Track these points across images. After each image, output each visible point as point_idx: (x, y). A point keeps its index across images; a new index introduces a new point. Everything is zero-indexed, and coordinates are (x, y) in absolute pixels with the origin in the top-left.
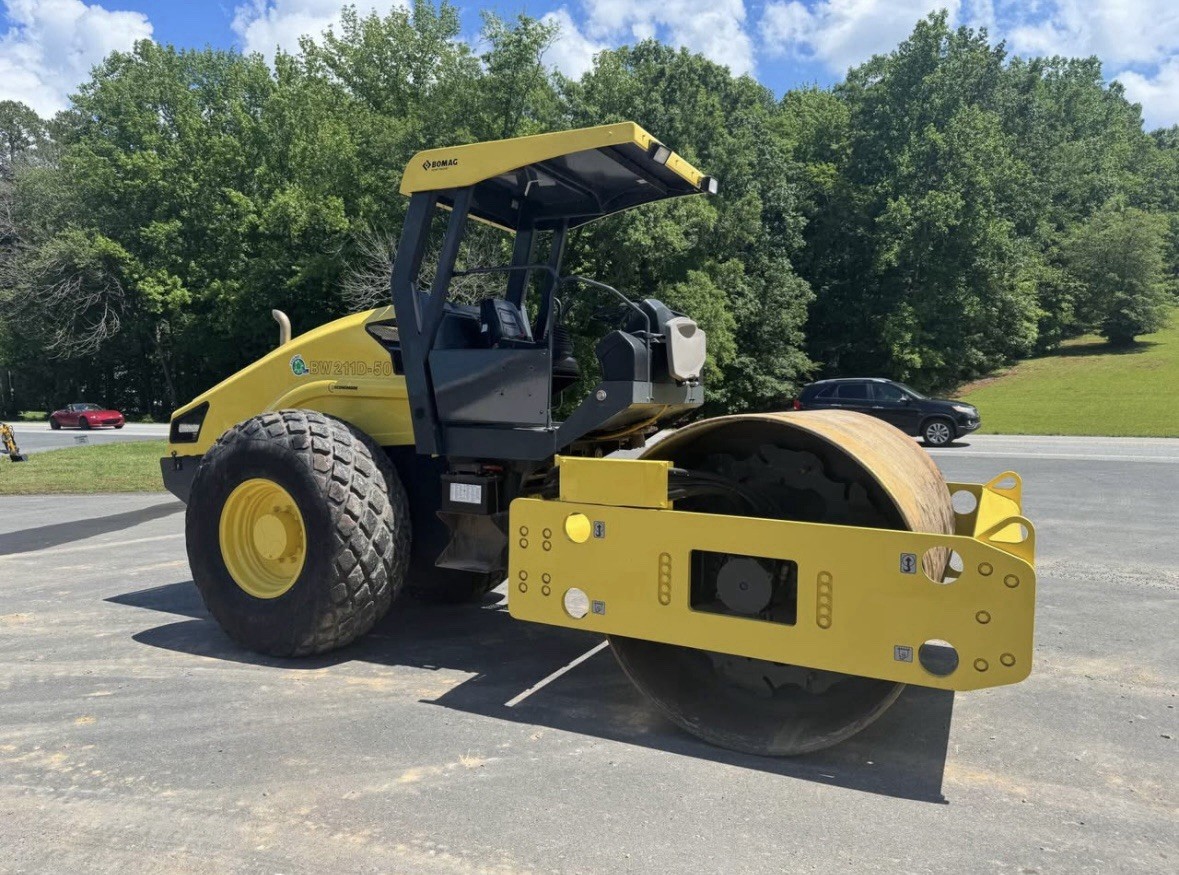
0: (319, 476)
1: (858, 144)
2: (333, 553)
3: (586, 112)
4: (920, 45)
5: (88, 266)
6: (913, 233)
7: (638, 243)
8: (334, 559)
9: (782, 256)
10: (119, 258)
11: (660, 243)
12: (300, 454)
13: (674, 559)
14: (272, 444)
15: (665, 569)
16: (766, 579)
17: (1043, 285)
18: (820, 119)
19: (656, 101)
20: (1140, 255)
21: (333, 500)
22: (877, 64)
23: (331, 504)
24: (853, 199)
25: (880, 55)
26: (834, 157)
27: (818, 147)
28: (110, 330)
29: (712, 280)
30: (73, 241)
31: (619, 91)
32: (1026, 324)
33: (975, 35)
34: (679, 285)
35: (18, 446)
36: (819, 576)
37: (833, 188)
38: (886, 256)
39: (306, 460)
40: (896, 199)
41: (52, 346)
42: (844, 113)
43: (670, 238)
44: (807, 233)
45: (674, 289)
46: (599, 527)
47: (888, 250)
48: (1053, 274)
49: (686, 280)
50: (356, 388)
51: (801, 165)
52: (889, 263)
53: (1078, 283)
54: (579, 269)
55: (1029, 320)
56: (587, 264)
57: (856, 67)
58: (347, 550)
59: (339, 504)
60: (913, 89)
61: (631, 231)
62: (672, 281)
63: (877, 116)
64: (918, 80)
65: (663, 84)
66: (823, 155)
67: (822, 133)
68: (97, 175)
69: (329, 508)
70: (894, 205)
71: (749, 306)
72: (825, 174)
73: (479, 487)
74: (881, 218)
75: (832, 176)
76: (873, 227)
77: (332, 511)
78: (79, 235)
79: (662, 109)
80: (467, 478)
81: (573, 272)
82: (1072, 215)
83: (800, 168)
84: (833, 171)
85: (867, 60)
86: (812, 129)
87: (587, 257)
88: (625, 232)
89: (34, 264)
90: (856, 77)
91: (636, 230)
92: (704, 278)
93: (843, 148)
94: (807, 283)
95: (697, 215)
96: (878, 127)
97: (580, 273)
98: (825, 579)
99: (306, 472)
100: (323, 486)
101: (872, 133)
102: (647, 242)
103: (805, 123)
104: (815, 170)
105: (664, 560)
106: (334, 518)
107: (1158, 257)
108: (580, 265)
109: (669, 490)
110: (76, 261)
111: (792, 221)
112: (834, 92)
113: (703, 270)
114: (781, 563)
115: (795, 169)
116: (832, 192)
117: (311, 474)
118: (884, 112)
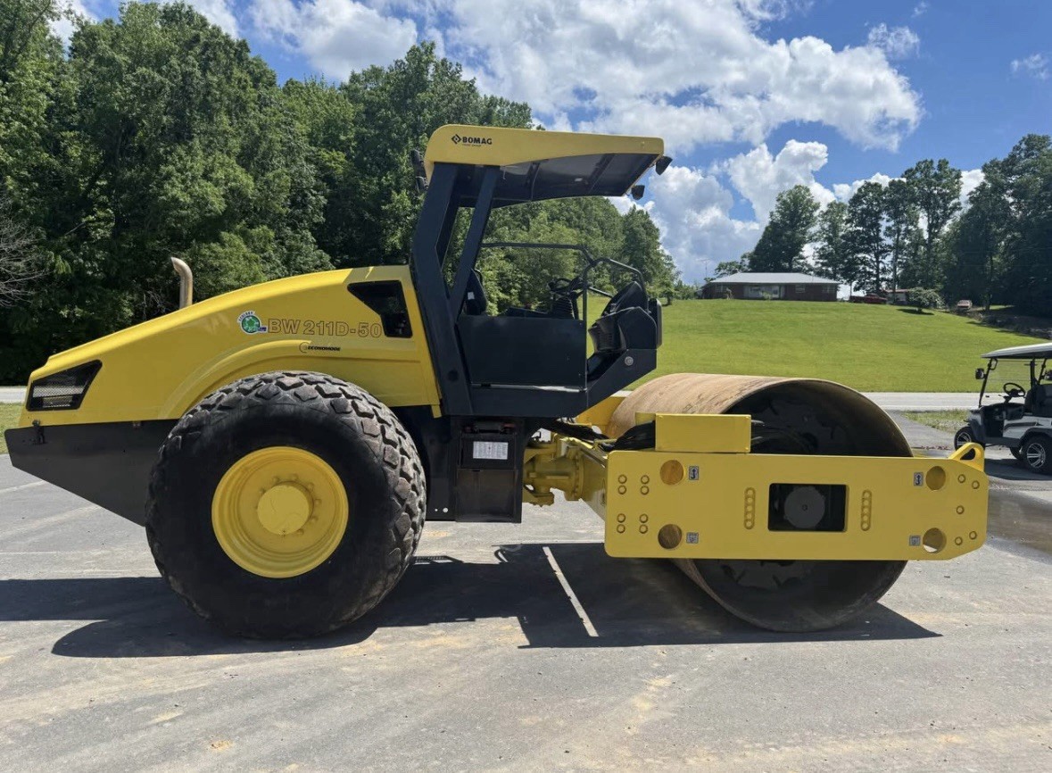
0: (371, 440)
1: (360, 138)
2: (391, 517)
3: (114, 59)
4: (413, 66)
6: (412, 223)
7: (175, 200)
8: (392, 524)
9: (305, 229)
11: (201, 202)
12: (345, 418)
13: (757, 493)
14: (305, 408)
15: (750, 501)
16: (820, 499)
17: (501, 275)
18: (330, 112)
19: (194, 66)
20: (561, 258)
21: (389, 464)
22: (375, 73)
23: (387, 468)
24: (359, 185)
25: (378, 66)
26: (343, 147)
27: (328, 135)
29: (246, 243)
31: (148, 45)
32: (490, 304)
33: (453, 68)
34: (213, 245)
36: (864, 493)
37: (344, 174)
38: (392, 240)
39: (353, 423)
40: (398, 192)
42: (350, 110)
43: (212, 199)
44: (325, 209)
45: (209, 248)
46: (694, 471)
47: (393, 234)
48: (508, 267)
49: (218, 240)
50: (338, 349)
51: (313, 148)
52: (394, 246)
53: (523, 275)
54: (91, 218)
55: (492, 301)
56: (101, 214)
57: (358, 72)
58: (404, 513)
59: (394, 467)
60: (409, 101)
61: (167, 186)
62: (206, 240)
63: (379, 119)
64: (413, 96)
65: (198, 50)
66: (331, 143)
67: (330, 123)
69: (385, 473)
70: (397, 197)
71: (277, 271)
72: (337, 161)
73: (506, 444)
74: (387, 207)
75: (342, 162)
76: (377, 213)
77: (389, 475)
79: (198, 73)
80: (493, 437)
81: (84, 220)
82: (516, 223)
83: (313, 152)
84: (342, 159)
85: (367, 67)
86: (322, 119)
87: (103, 206)
88: (160, 186)
90: (358, 81)
91: (173, 186)
92: (238, 241)
93: (349, 140)
94: (328, 256)
95: (235, 180)
96: (380, 128)
97: (93, 222)
98: (867, 496)
99: (356, 437)
100: (377, 451)
101: (372, 132)
102: (185, 198)
103: (315, 113)
104: (327, 156)
105: (750, 494)
106: (391, 483)
107: (572, 260)
108: (93, 214)
109: (752, 437)
111: (314, 198)
112: (340, 89)
113: (236, 233)
114: (834, 487)
115: (309, 152)
116: (342, 178)
117: (362, 439)
118: (387, 116)
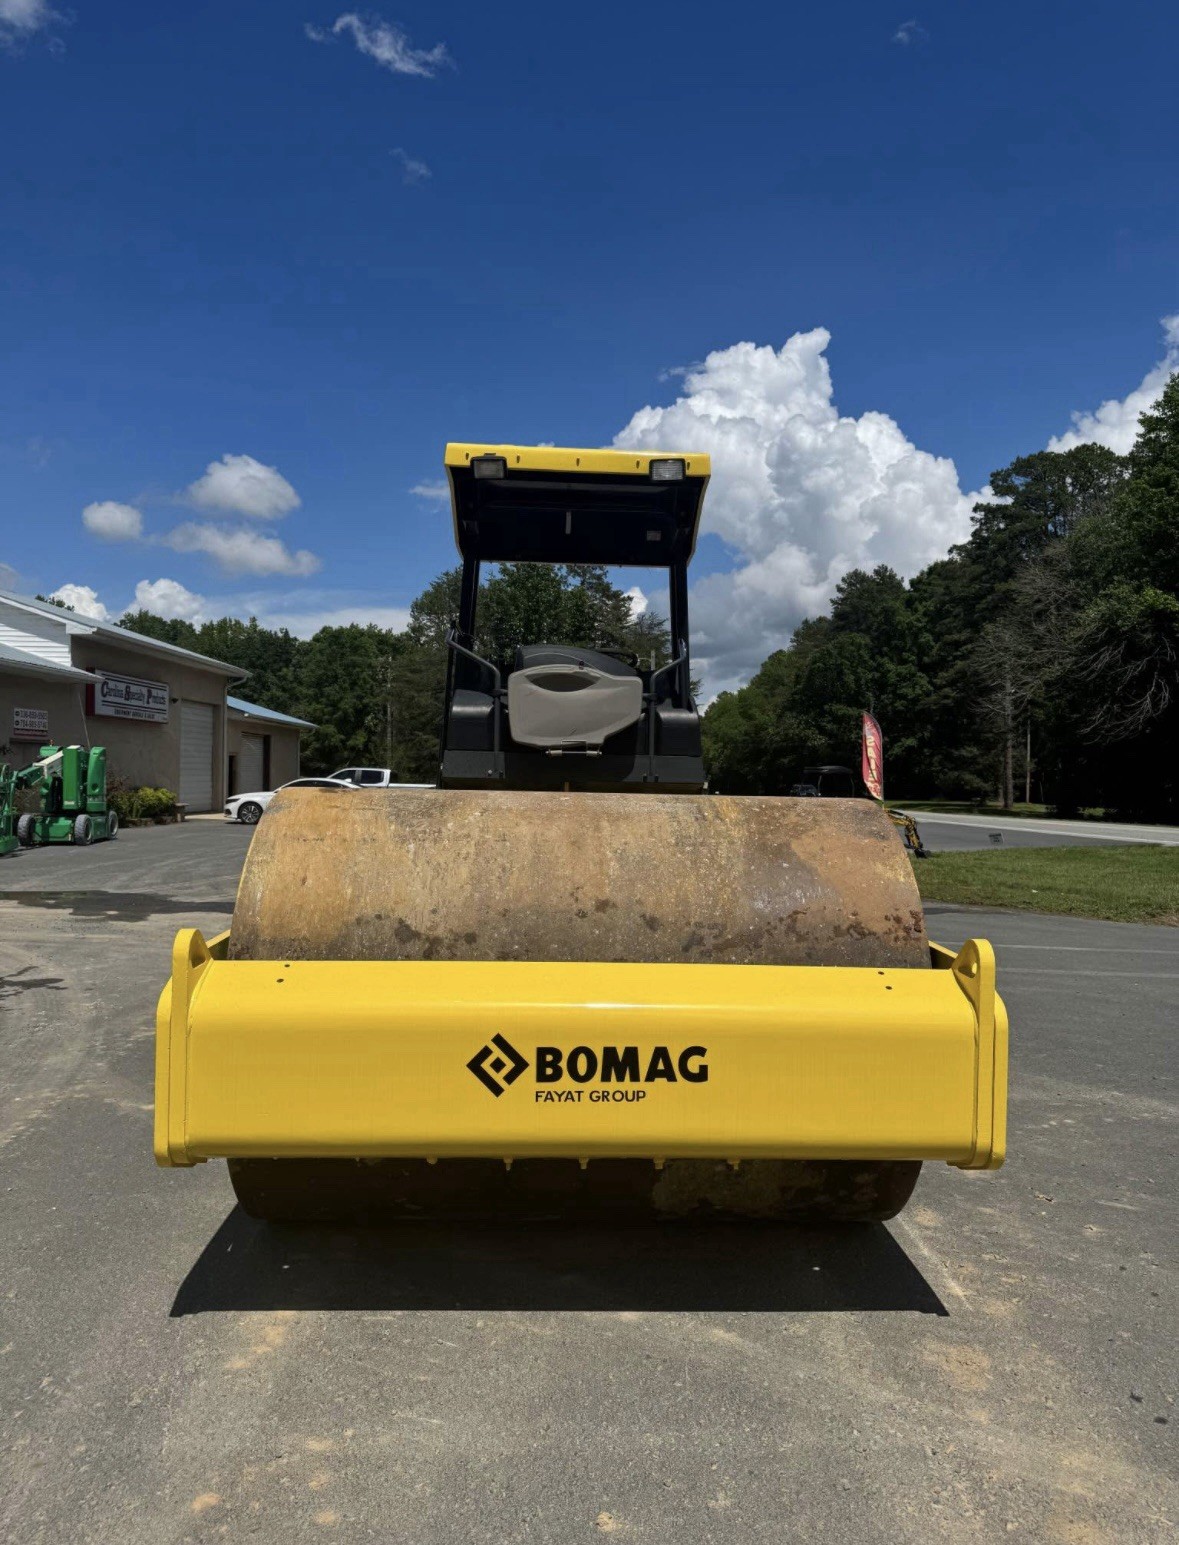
5: (1134, 627)
10: (1172, 612)
28: (1155, 704)
30: (1119, 599)
35: (922, 841)
41: (1089, 729)
68: (1152, 512)
78: (1124, 590)
89: (1076, 633)
110: (1119, 623)
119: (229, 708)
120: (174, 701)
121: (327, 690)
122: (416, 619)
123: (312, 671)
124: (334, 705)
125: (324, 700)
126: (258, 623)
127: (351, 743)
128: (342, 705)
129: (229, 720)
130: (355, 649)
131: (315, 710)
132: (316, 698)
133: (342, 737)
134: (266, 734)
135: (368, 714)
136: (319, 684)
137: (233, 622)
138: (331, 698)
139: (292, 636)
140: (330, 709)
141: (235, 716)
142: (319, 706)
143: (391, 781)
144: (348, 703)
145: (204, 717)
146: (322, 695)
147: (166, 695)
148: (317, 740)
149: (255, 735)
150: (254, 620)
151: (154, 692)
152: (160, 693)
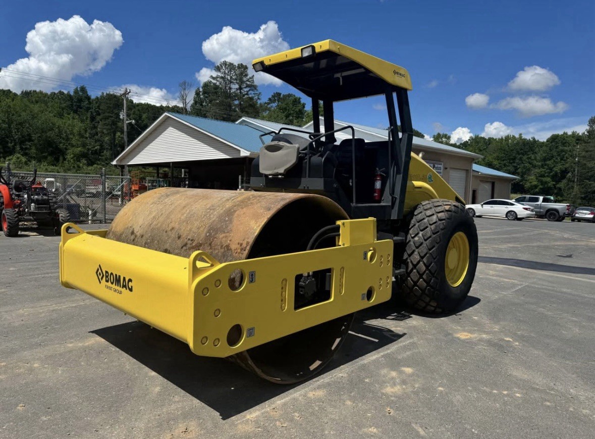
119: (473, 170)
120: (446, 168)
121: (548, 162)
122: (591, 126)
123: (541, 154)
124: (551, 169)
125: (546, 167)
126: (522, 136)
127: (558, 186)
128: (555, 169)
129: (473, 176)
130: (564, 144)
131: (541, 172)
132: (542, 166)
133: (554, 183)
134: (493, 181)
135: (569, 172)
136: (545, 160)
137: (512, 136)
138: (550, 166)
139: (537, 139)
140: (548, 171)
141: (476, 174)
142: (543, 170)
143: (543, 202)
144: (557, 169)
145: (462, 174)
146: (546, 165)
147: (442, 166)
148: (542, 185)
149: (487, 182)
150: (521, 134)
151: (436, 166)
152: (439, 166)
